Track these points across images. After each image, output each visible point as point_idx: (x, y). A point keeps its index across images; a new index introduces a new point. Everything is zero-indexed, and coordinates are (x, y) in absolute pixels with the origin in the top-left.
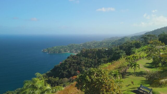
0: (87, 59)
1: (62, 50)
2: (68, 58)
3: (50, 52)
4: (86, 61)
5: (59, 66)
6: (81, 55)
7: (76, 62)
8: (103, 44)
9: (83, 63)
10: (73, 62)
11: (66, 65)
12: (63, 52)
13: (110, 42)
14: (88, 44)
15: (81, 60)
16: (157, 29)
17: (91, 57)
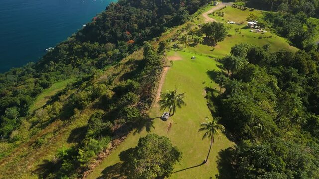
0: (139, 10)
4: (138, 14)
5: (95, 24)
6: (130, 4)
7: (122, 16)
9: (134, 18)
11: (106, 23)
15: (130, 14)
17: (147, 8)
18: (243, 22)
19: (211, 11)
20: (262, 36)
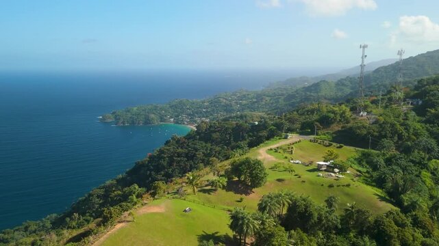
0: (209, 145)
1: (153, 116)
2: (167, 143)
3: (120, 122)
4: (207, 150)
5: (147, 162)
6: (198, 137)
7: (185, 153)
8: (262, 99)
9: (200, 155)
10: (178, 153)
11: (162, 161)
12: (157, 122)
13: (283, 95)
14: (224, 101)
15: (196, 150)
16: (408, 57)
17: (220, 142)
18: (312, 162)
19: (274, 146)
20: (335, 183)
